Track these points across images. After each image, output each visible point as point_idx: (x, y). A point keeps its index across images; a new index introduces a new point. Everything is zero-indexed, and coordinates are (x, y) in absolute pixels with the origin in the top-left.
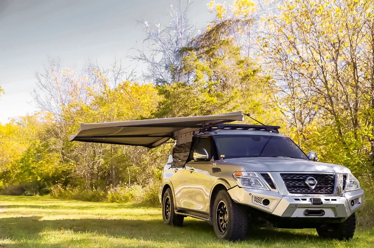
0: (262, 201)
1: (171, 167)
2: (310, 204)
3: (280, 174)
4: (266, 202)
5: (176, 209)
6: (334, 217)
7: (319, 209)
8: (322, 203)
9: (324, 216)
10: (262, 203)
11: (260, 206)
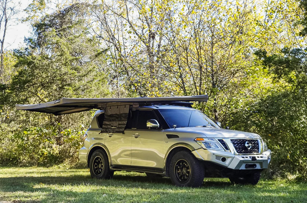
0: (221, 159)
1: (101, 133)
2: (250, 160)
3: (231, 140)
4: (224, 159)
5: (112, 166)
6: (260, 168)
7: (253, 164)
8: (256, 160)
9: (256, 168)
10: (221, 160)
11: (220, 162)
